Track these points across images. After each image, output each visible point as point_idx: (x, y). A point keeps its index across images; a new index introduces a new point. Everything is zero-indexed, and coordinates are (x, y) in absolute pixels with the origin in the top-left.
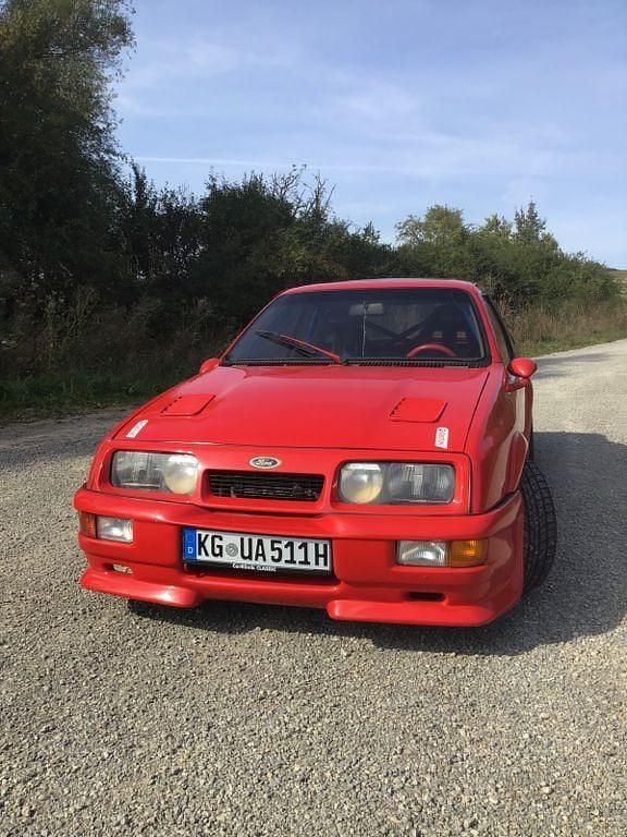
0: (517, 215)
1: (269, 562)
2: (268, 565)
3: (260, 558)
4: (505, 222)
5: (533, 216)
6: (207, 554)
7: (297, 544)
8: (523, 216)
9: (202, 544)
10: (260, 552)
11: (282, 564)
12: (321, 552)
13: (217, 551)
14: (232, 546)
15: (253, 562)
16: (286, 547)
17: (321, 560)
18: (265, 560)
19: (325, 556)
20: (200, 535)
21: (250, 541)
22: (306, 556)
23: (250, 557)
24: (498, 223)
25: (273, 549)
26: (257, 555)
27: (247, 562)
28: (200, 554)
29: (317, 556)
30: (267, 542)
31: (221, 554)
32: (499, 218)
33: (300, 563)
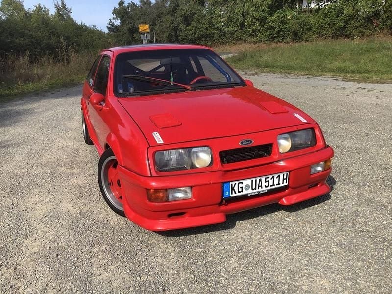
0: (55, 5)
1: (264, 188)
2: (264, 189)
3: (260, 187)
4: (45, 8)
5: (64, 6)
6: (235, 193)
7: (276, 176)
8: (59, 6)
9: (233, 189)
10: (260, 185)
11: (270, 188)
12: (285, 178)
13: (240, 190)
14: (248, 186)
15: (257, 190)
16: (271, 179)
17: (285, 181)
18: (262, 188)
19: (286, 179)
20: (232, 185)
21: (256, 180)
22: (279, 181)
23: (255, 189)
24: (41, 9)
25: (266, 182)
26: (259, 186)
27: (255, 191)
28: (232, 193)
29: (284, 179)
30: (263, 179)
31: (242, 191)
32: (42, 6)
33: (277, 185)
